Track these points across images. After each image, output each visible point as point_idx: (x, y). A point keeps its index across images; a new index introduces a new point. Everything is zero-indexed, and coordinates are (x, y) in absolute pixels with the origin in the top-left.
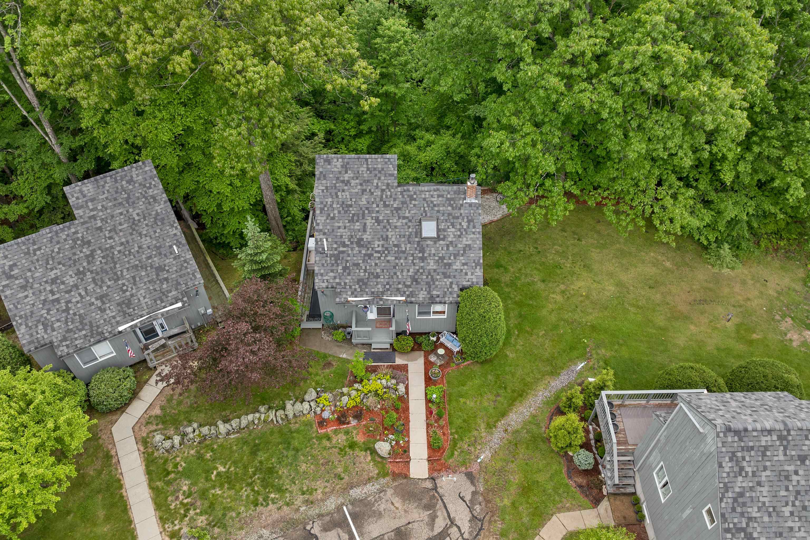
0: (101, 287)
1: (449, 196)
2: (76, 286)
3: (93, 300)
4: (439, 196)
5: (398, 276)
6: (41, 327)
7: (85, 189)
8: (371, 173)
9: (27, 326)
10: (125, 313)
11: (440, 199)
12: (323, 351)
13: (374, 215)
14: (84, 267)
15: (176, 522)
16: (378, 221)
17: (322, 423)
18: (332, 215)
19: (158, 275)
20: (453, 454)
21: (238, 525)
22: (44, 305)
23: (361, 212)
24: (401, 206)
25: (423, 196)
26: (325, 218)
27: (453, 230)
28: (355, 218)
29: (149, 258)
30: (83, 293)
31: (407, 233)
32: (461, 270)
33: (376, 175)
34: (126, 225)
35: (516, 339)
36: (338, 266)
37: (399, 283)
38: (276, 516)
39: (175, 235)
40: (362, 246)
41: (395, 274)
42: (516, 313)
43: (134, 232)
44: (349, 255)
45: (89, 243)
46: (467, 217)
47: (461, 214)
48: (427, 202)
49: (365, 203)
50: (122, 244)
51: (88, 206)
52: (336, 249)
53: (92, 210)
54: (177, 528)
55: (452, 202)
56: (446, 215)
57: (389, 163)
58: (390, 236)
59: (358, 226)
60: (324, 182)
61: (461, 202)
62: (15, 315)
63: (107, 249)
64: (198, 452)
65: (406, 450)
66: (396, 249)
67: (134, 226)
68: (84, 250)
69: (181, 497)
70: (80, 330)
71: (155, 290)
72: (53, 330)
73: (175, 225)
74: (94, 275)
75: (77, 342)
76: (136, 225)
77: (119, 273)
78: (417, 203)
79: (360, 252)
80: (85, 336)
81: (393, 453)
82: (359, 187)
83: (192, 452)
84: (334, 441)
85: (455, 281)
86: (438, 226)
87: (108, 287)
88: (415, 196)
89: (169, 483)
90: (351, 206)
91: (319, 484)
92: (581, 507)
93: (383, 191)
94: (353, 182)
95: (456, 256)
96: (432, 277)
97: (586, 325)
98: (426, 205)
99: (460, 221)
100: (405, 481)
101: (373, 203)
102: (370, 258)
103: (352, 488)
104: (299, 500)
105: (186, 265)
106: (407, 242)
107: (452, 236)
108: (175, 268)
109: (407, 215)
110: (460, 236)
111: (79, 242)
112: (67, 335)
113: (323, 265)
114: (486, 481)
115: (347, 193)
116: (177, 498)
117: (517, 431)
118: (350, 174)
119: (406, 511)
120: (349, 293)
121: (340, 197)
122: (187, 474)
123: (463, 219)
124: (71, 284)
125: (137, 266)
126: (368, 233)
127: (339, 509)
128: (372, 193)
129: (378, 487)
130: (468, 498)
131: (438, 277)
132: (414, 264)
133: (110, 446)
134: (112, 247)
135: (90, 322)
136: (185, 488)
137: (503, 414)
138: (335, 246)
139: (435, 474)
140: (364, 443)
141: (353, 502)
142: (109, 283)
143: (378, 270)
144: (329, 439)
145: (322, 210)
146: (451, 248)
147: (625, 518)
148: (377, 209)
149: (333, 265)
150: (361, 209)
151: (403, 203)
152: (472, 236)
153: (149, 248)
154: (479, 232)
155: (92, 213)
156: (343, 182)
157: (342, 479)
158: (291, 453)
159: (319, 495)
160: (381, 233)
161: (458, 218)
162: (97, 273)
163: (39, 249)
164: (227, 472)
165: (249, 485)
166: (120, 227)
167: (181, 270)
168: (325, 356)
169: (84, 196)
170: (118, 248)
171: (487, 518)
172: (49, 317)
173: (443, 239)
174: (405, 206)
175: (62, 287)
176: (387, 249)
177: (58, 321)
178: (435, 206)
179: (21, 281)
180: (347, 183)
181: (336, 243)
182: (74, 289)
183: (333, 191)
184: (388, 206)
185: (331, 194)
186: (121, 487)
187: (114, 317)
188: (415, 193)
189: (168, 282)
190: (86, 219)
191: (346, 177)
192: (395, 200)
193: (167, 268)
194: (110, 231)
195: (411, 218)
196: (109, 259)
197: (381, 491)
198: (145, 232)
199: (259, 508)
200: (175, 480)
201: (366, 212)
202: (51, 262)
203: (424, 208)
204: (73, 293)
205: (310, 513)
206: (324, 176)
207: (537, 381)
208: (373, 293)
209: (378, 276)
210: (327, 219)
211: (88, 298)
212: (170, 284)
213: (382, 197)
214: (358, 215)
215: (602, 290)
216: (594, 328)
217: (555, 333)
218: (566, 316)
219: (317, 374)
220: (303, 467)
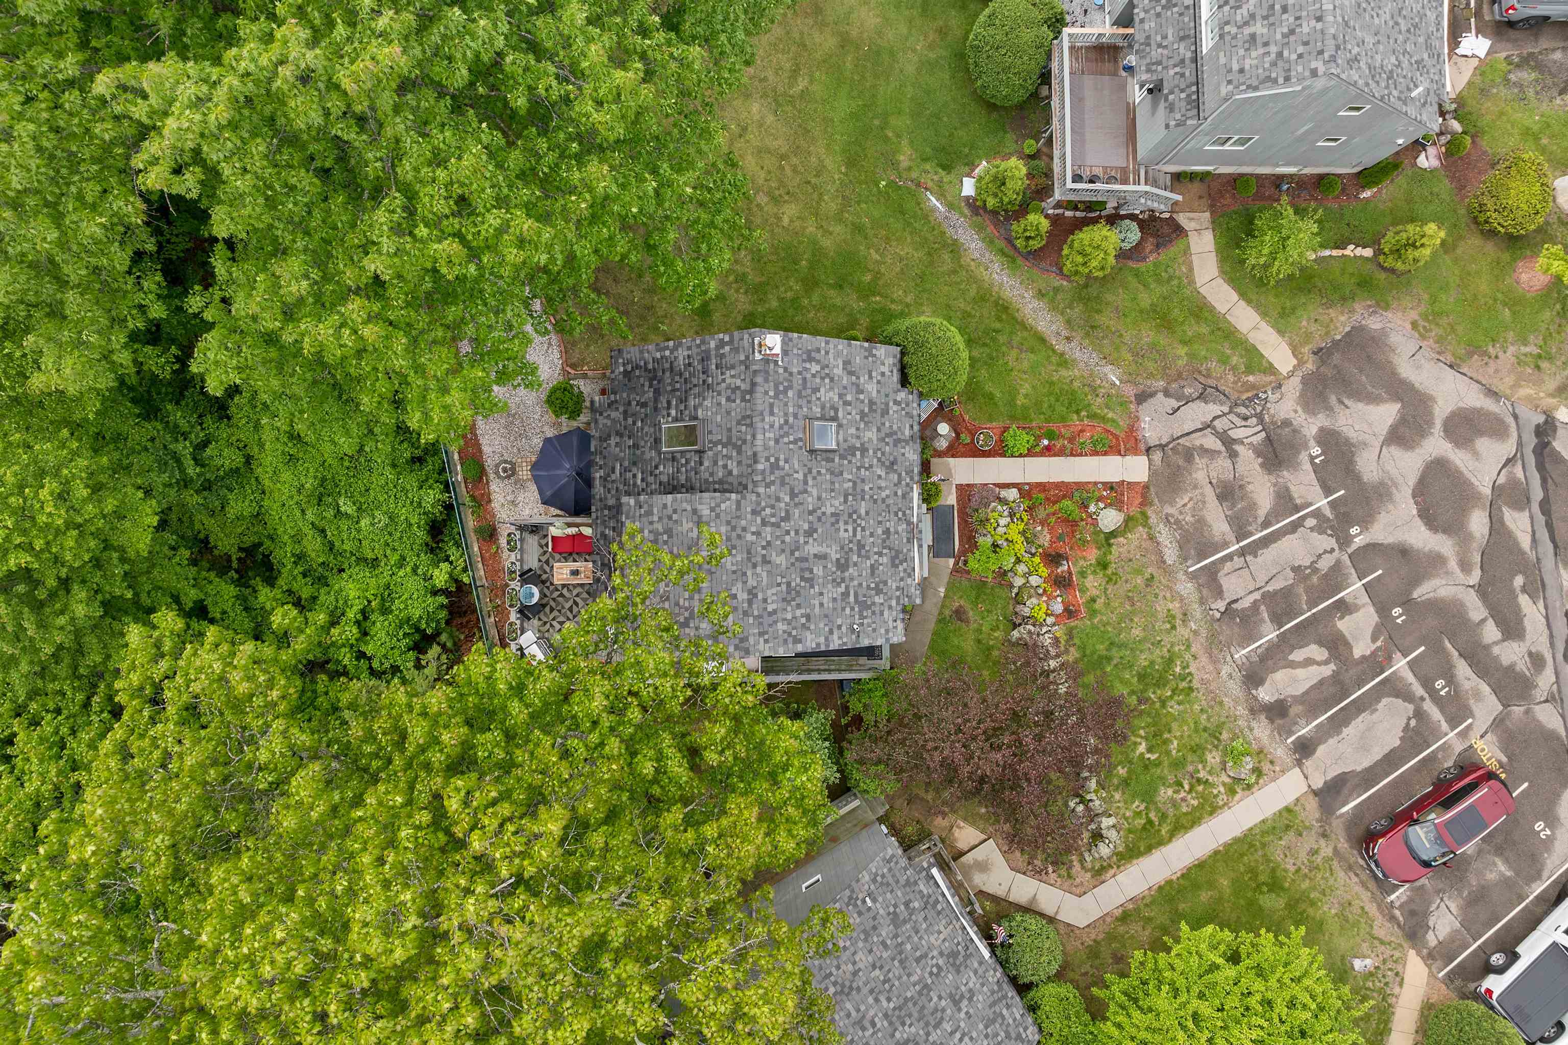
0: (943, 1010)
1: (771, 393)
3: (962, 1015)
4: (772, 413)
5: (887, 497)
8: (734, 547)
10: (967, 957)
11: (776, 410)
12: (931, 625)
13: (802, 540)
15: (1215, 792)
16: (810, 533)
17: (1070, 612)
18: (803, 620)
19: (905, 922)
20: (1113, 421)
21: (1217, 708)
23: (797, 564)
24: (787, 487)
25: (772, 443)
26: (808, 633)
27: (822, 390)
28: (807, 575)
29: (884, 943)
30: (958, 1035)
31: (828, 477)
32: (879, 382)
33: (739, 537)
34: (849, 1006)
35: (893, 301)
36: (874, 603)
37: (896, 494)
38: (1204, 659)
40: (847, 560)
41: (883, 501)
42: (832, 293)
43: (855, 985)
44: (860, 585)
46: (803, 361)
47: (800, 373)
48: (782, 437)
49: (783, 557)
50: (877, 1000)
52: (852, 609)
54: (1222, 789)
55: (781, 388)
56: (800, 402)
57: (717, 510)
58: (833, 510)
59: (818, 571)
60: (752, 640)
61: (781, 371)
63: (890, 1024)
64: (1117, 789)
65: (1110, 486)
66: (850, 498)
67: (846, 990)
69: (1183, 794)
70: (1003, 1018)
71: (925, 919)
74: (930, 1029)
75: (1018, 1017)
76: (843, 986)
77: (917, 988)
78: (782, 457)
79: (855, 564)
80: (1008, 1007)
81: (1117, 504)
82: (759, 570)
83: (1117, 796)
84: (1095, 592)
85: (892, 396)
86: (817, 419)
87: (940, 998)
88: (772, 460)
89: (1164, 817)
90: (788, 584)
91: (1161, 608)
92: (1187, 251)
93: (764, 523)
94: (752, 582)
95: (860, 391)
96: (887, 435)
97: (846, 175)
98: (786, 440)
99: (809, 376)
100: (1152, 489)
101: (783, 542)
102: (864, 547)
103: (1164, 562)
104: (1183, 632)
105: (878, 879)
106: (840, 479)
107: (831, 394)
108: (889, 895)
109: (800, 476)
110: (832, 380)
112: (1013, 1035)
113: (874, 630)
114: (1151, 376)
115: (769, 592)
116: (1183, 800)
117: (1069, 322)
118: (737, 589)
119: (1195, 487)
120: (909, 581)
121: (774, 606)
122: (1148, 796)
123: (806, 369)
125: (901, 962)
126: (828, 551)
127: (1193, 576)
128: (769, 543)
129: (1161, 526)
130: (1174, 403)
131: (887, 425)
132: (871, 466)
133: (1108, 919)
134: (886, 1016)
135: (990, 1006)
136: (1170, 792)
137: (1043, 340)
138: (848, 611)
139: (1142, 447)
140: (1099, 549)
141: (1183, 558)
142: (935, 999)
143: (879, 531)
144: (1093, 600)
145: (797, 641)
146: (849, 398)
147: (1200, 197)
148: (792, 533)
150: (793, 564)
151: (783, 484)
152: (831, 356)
153: (871, 951)
154: (827, 343)
156: (750, 602)
157: (1152, 577)
158: (1114, 652)
159: (1175, 606)
160: (828, 525)
161: (805, 379)
162: (927, 1024)
164: (1146, 738)
165: (1163, 703)
166: (854, 1014)
167: (888, 884)
168: (941, 620)
170: (885, 1003)
171: (1202, 379)
173: (836, 410)
174: (787, 479)
176: (850, 516)
178: (786, 422)
180: (753, 593)
181: (843, 609)
183: (767, 620)
184: (787, 512)
185: (770, 626)
186: (1169, 882)
187: (976, 972)
188: (767, 459)
189: (910, 901)
191: (743, 596)
192: (778, 499)
193: (892, 909)
194: (863, 1029)
195: (806, 470)
196: (903, 1013)
197: (1167, 519)
198: (850, 967)
199: (1195, 684)
200: (1158, 810)
201: (797, 554)
203: (790, 443)
205: (1198, 615)
206: (742, 640)
207: (972, 278)
208: (908, 541)
209: (887, 532)
210: (808, 629)
211: (962, 1024)
212: (912, 896)
213: (773, 525)
214: (802, 570)
215: (761, 126)
216: (851, 162)
217: (871, 233)
218: (831, 206)
219: (979, 631)
220: (1137, 632)
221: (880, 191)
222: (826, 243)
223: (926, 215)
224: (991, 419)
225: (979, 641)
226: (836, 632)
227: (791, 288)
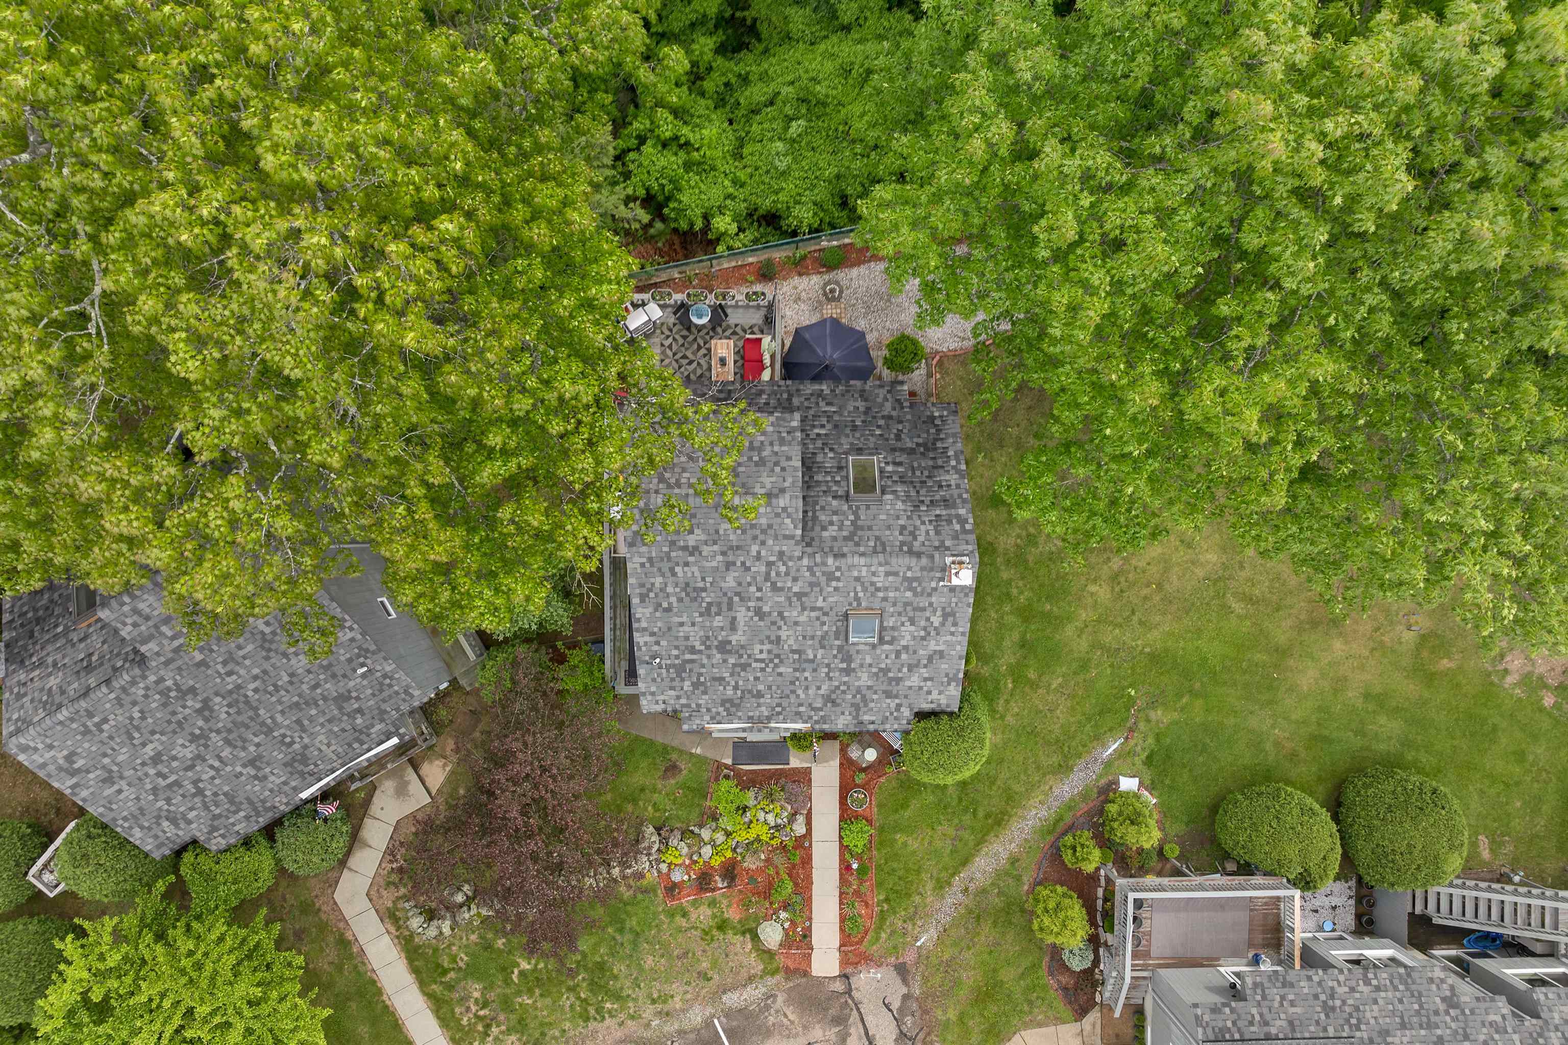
1: (909, 574)
2: (200, 758)
3: (239, 769)
4: (888, 574)
5: (798, 696)
6: (165, 824)
7: (141, 606)
8: (744, 532)
9: (142, 828)
10: (302, 774)
11: (891, 578)
12: (660, 739)
13: (750, 604)
14: (201, 728)
16: (759, 613)
17: (672, 889)
18: (665, 605)
19: (341, 708)
20: (878, 939)
22: (155, 795)
23: (725, 600)
24: (808, 590)
25: (856, 574)
26: (651, 609)
27: (913, 628)
28: (714, 609)
29: (316, 686)
30: (217, 764)
31: (819, 633)
32: (921, 688)
34: (250, 647)
35: (1007, 701)
36: (683, 680)
37: (801, 705)
38: (618, 1034)
39: (352, 640)
40: (730, 652)
41: (793, 692)
43: (272, 654)
44: (703, 666)
45: (192, 690)
46: (943, 609)
47: (931, 604)
48: (863, 584)
49: (733, 584)
50: (256, 678)
51: (162, 634)
52: (677, 657)
53: (173, 638)
55: (915, 584)
56: (900, 604)
57: (784, 515)
58: (784, 637)
59: (718, 621)
60: (644, 549)
61: (933, 584)
62: (115, 820)
63: (230, 692)
64: (481, 937)
65: (807, 935)
66: (796, 656)
67: (267, 645)
68: (189, 703)
69: (474, 1008)
70: (235, 812)
71: (343, 730)
72: (189, 822)
73: (347, 624)
74: (224, 735)
75: (237, 828)
77: (269, 721)
78: (841, 584)
79: (725, 661)
80: (247, 818)
81: (788, 942)
82: (720, 558)
83: (473, 937)
84: (693, 917)
85: (906, 702)
86: (881, 622)
87: (258, 745)
88: (838, 574)
89: (450, 987)
90: (704, 590)
91: (675, 988)
92: (1059, 1021)
93: (770, 564)
94: (706, 550)
95: (911, 668)
96: (864, 696)
97: (1141, 652)
98: (859, 589)
99: (928, 614)
100: (804, 980)
101: (749, 584)
102: (744, 670)
103: (724, 992)
104: (648, 1011)
105: (388, 681)
106: (817, 645)
107: (908, 637)
108: (369, 691)
109: (820, 603)
110: (923, 638)
111: (173, 694)
112: (216, 823)
113: (654, 680)
114: (925, 979)
115: (695, 569)
116: (468, 1009)
117: (984, 891)
118: (698, 536)
119: (805, 1027)
120: (707, 718)
121: (680, 574)
122: (472, 971)
123: (935, 611)
124: (189, 756)
125: (297, 704)
126: (740, 633)
127: (709, 1024)
128: (748, 569)
129: (764, 990)
130: (895, 1005)
131: (875, 697)
132: (830, 679)
133: (341, 925)
134: (239, 687)
135: (248, 799)
136: (476, 994)
137: (965, 862)
138: (675, 652)
139: (849, 970)
140: (740, 922)
141: (728, 1014)
142: (256, 740)
143: (761, 687)
144: (685, 915)
145: (643, 598)
146: (904, 656)
148: (759, 594)
149: (673, 680)
150: (725, 594)
151: (812, 585)
152: (949, 638)
153: (309, 671)
154: (963, 634)
155: (176, 643)
156: (685, 548)
157: (709, 980)
158: (628, 937)
159: (677, 1004)
160: (768, 633)
161: (923, 609)
162: (230, 731)
163: (105, 720)
164: (535, 969)
165: (571, 989)
166: (241, 653)
167: (381, 691)
168: (665, 750)
169: (148, 618)
170: (252, 686)
171: (921, 1036)
172: (172, 808)
173: (890, 643)
174: (817, 589)
175: (175, 764)
176: (778, 656)
177: (191, 809)
178: (878, 590)
179: (98, 772)
180: (694, 550)
181: (677, 648)
182: (198, 762)
183: (665, 566)
184: (781, 589)
185: (660, 569)
186: (380, 992)
187: (285, 783)
188: (838, 569)
189: (363, 714)
190: (170, 655)
191: (691, 540)
192: (795, 580)
193: (354, 694)
194: (225, 663)
195: (827, 610)
196: (241, 705)
197: (771, 996)
199: (592, 1025)
200: (458, 981)
201: (736, 599)
202: (136, 735)
203: (856, 593)
204: (198, 768)
205: (667, 1029)
207: (1031, 787)
208: (750, 718)
209: (760, 695)
210: (656, 610)
211: (229, 769)
212: (368, 716)
213: (768, 574)
214: (719, 604)
215: (1193, 563)
216: (1154, 658)
217: (1082, 677)
218: (1109, 636)
219: (654, 790)
220: (649, 962)
221: (1124, 688)
222: (1069, 630)
223: (1098, 738)
224: (880, 806)
225: (642, 790)
226: (653, 639)
227: (1021, 593)
